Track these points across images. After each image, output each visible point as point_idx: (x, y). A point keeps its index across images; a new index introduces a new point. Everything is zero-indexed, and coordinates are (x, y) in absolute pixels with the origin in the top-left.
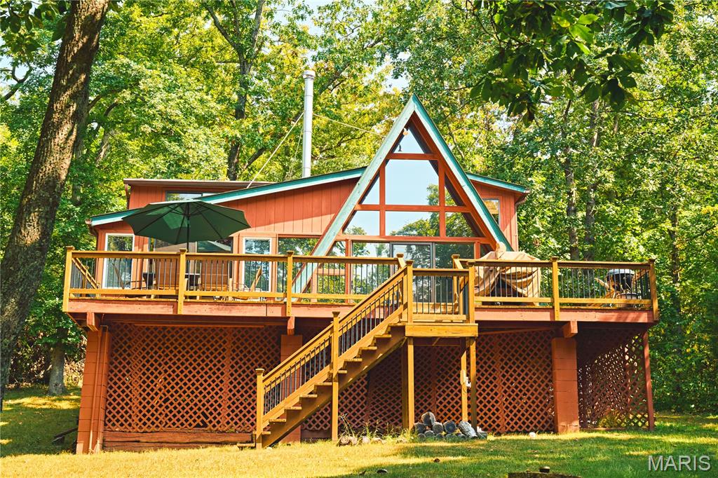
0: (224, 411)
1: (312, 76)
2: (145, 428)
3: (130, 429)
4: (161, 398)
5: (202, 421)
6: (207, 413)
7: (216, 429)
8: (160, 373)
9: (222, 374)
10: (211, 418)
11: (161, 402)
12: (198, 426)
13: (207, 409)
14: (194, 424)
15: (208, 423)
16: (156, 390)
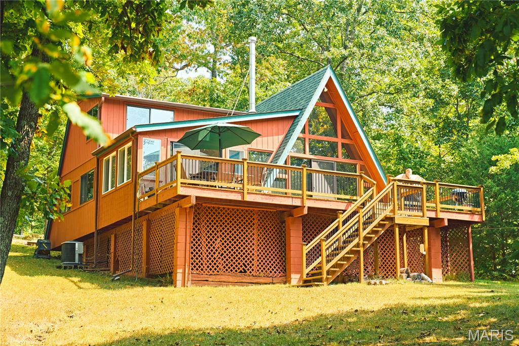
0: (255, 263)
1: (254, 40)
2: (211, 272)
3: (202, 272)
4: (219, 253)
5: (243, 269)
6: (246, 264)
7: (251, 274)
8: (218, 237)
9: (253, 239)
10: (248, 267)
11: (219, 256)
12: (241, 272)
13: (246, 262)
14: (239, 271)
15: (247, 271)
16: (216, 248)
